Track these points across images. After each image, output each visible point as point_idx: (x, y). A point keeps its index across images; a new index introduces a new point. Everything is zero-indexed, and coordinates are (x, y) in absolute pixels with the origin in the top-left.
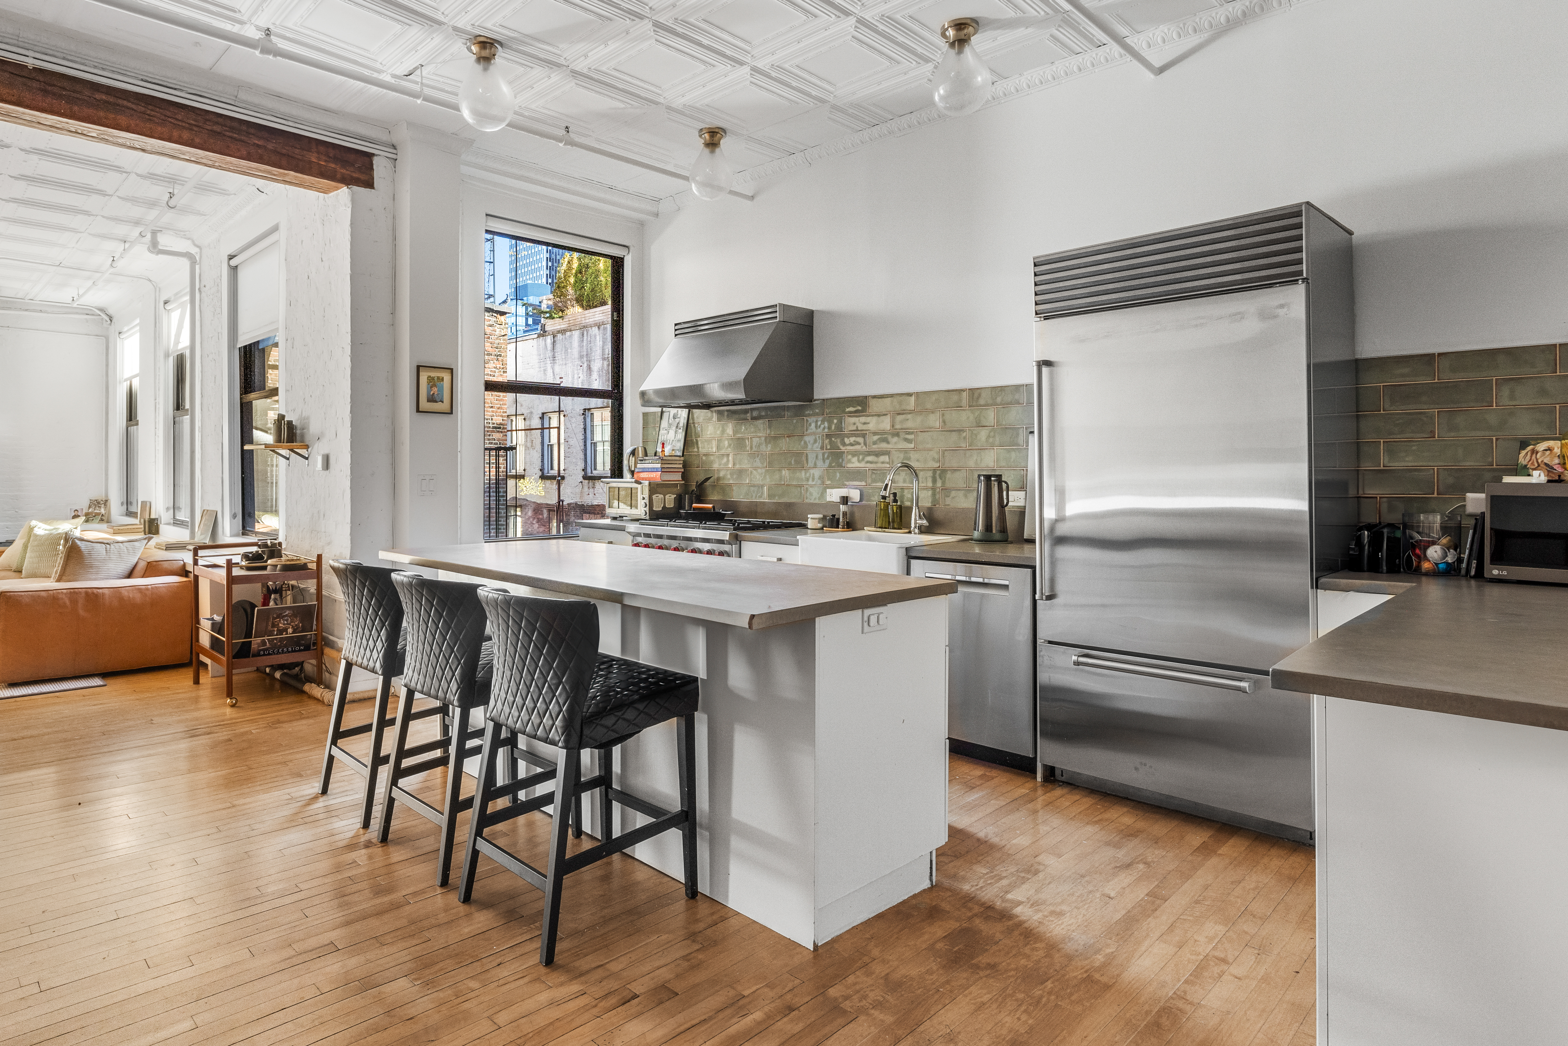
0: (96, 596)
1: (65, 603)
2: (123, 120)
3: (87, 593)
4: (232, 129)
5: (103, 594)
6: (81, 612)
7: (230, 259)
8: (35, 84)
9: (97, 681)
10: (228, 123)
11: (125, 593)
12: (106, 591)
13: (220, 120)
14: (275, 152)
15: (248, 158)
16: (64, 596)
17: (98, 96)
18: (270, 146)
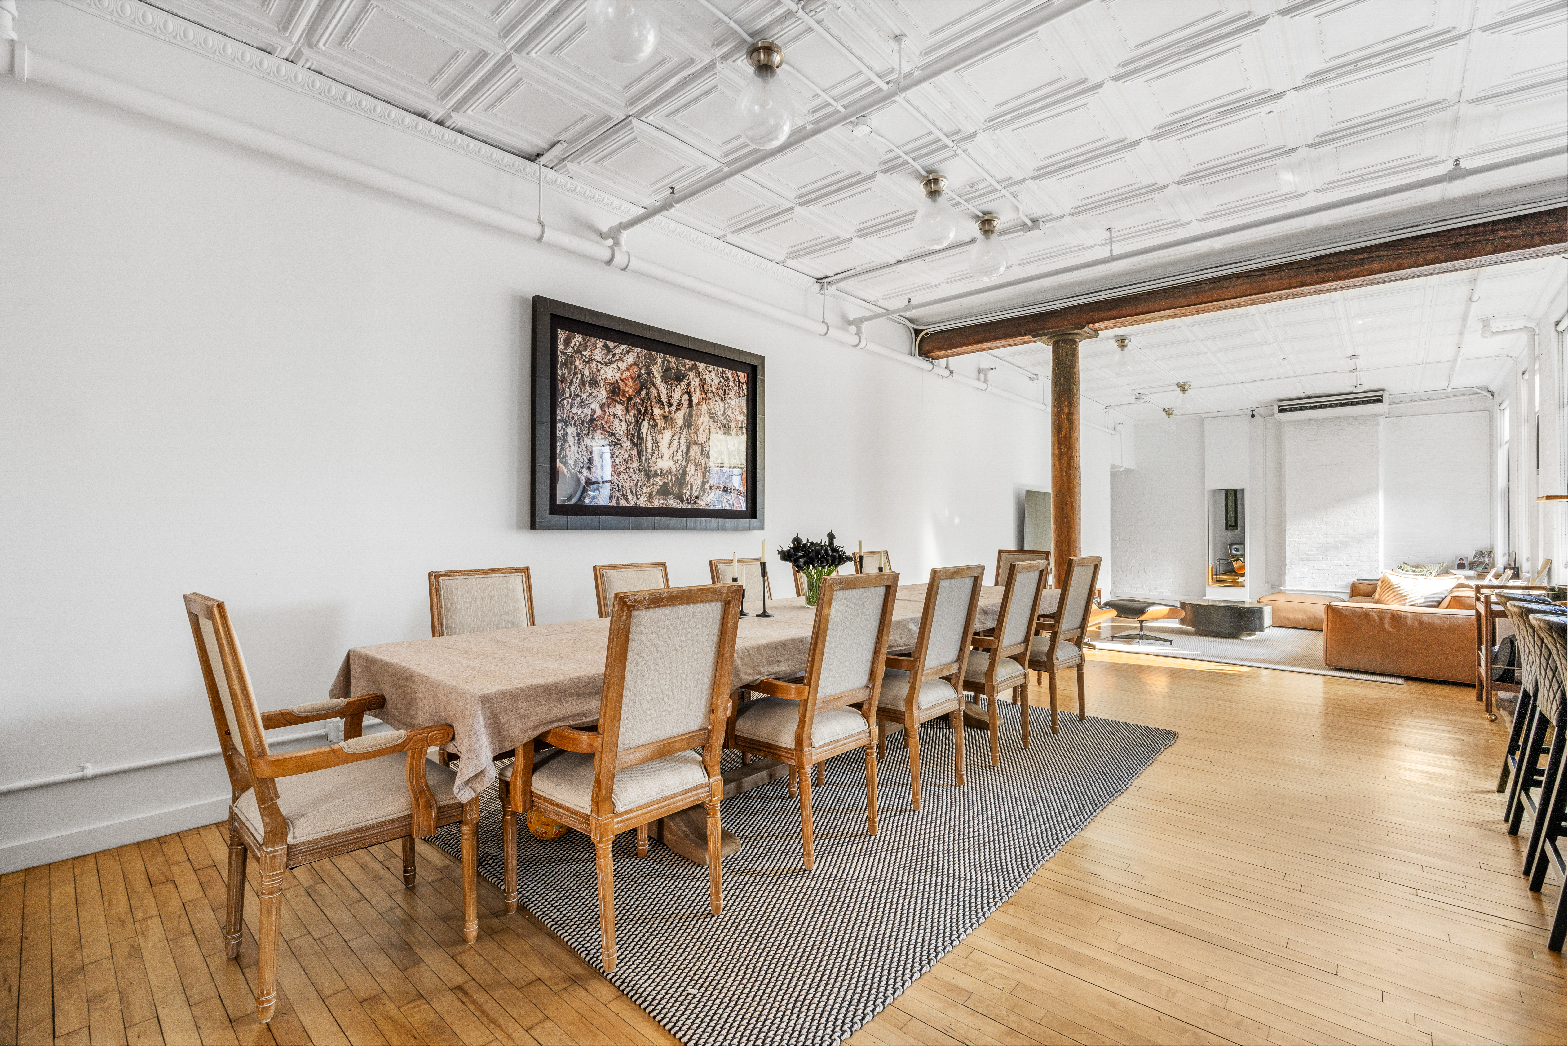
0: (1400, 617)
1: (1374, 619)
2: (1375, 266)
3: (1392, 614)
4: (1475, 234)
5: (1406, 617)
6: (1387, 627)
7: (1557, 325)
8: (1312, 269)
9: (1400, 681)
10: (1472, 230)
11: (1425, 619)
12: (1409, 615)
13: (1463, 232)
14: (1526, 235)
15: (1496, 251)
16: (1374, 614)
17: (1356, 258)
18: (1519, 232)
